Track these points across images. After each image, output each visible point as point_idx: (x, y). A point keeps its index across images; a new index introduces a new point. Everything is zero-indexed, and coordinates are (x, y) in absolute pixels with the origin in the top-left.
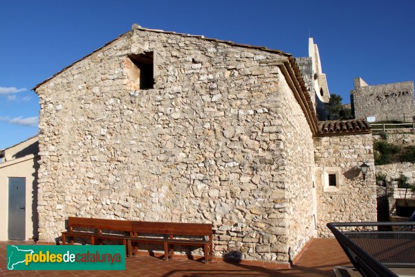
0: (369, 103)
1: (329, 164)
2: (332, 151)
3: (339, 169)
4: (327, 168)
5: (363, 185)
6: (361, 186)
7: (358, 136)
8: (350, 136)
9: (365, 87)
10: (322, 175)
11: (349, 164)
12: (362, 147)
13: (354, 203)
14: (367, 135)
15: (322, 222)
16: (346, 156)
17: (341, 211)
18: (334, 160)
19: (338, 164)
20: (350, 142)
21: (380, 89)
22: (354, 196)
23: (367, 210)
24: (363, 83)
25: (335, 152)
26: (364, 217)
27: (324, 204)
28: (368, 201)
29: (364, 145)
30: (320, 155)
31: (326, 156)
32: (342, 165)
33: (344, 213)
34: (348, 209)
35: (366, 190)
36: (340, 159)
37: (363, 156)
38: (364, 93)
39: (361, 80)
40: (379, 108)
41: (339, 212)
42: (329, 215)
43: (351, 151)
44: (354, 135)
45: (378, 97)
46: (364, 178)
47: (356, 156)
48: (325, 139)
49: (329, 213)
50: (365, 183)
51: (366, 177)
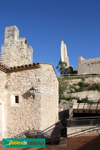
0: (84, 67)
1: (14, 90)
2: (16, 81)
3: (20, 93)
4: (13, 92)
5: (33, 102)
6: (32, 103)
7: (32, 70)
8: (27, 71)
9: (83, 60)
10: (10, 97)
11: (25, 89)
12: (34, 77)
13: (28, 114)
14: (37, 69)
15: (10, 125)
16: (24, 84)
17: (20, 119)
18: (17, 87)
19: (19, 89)
20: (27, 74)
21: (89, 61)
22: (28, 109)
23: (35, 118)
24: (82, 58)
25: (18, 82)
26: (33, 123)
27: (11, 114)
28: (36, 113)
29: (35, 76)
30: (10, 84)
31: (13, 85)
32: (22, 90)
33: (22, 120)
34: (24, 117)
35: (35, 105)
36: (21, 86)
37: (34, 83)
38: (82, 63)
39: (81, 57)
40: (88, 69)
41: (19, 119)
42: (14, 121)
43: (27, 80)
44: (30, 69)
45: (88, 64)
46: (34, 98)
47: (30, 84)
48: (13, 74)
49: (14, 120)
50: (34, 101)
51: (35, 97)
